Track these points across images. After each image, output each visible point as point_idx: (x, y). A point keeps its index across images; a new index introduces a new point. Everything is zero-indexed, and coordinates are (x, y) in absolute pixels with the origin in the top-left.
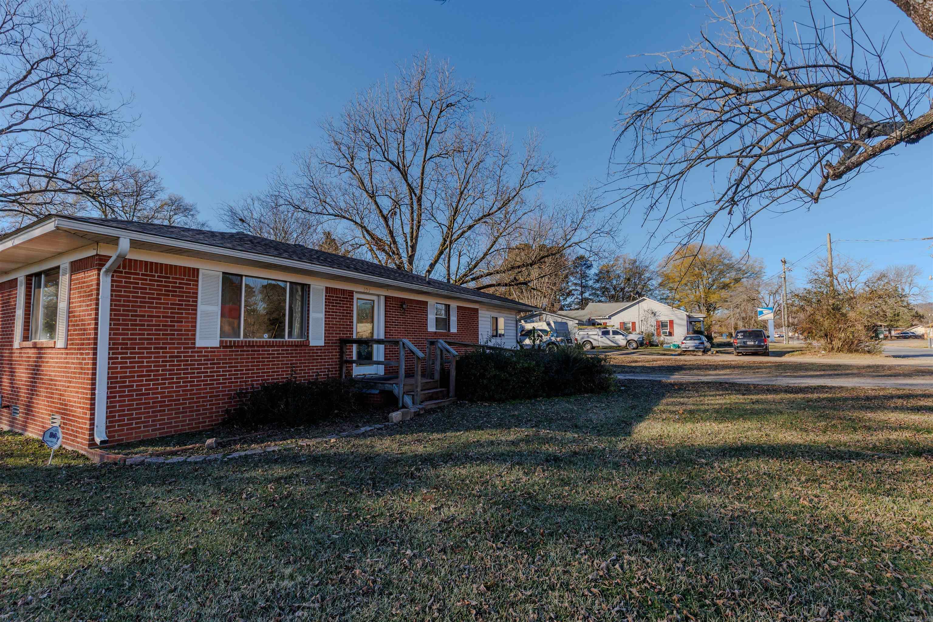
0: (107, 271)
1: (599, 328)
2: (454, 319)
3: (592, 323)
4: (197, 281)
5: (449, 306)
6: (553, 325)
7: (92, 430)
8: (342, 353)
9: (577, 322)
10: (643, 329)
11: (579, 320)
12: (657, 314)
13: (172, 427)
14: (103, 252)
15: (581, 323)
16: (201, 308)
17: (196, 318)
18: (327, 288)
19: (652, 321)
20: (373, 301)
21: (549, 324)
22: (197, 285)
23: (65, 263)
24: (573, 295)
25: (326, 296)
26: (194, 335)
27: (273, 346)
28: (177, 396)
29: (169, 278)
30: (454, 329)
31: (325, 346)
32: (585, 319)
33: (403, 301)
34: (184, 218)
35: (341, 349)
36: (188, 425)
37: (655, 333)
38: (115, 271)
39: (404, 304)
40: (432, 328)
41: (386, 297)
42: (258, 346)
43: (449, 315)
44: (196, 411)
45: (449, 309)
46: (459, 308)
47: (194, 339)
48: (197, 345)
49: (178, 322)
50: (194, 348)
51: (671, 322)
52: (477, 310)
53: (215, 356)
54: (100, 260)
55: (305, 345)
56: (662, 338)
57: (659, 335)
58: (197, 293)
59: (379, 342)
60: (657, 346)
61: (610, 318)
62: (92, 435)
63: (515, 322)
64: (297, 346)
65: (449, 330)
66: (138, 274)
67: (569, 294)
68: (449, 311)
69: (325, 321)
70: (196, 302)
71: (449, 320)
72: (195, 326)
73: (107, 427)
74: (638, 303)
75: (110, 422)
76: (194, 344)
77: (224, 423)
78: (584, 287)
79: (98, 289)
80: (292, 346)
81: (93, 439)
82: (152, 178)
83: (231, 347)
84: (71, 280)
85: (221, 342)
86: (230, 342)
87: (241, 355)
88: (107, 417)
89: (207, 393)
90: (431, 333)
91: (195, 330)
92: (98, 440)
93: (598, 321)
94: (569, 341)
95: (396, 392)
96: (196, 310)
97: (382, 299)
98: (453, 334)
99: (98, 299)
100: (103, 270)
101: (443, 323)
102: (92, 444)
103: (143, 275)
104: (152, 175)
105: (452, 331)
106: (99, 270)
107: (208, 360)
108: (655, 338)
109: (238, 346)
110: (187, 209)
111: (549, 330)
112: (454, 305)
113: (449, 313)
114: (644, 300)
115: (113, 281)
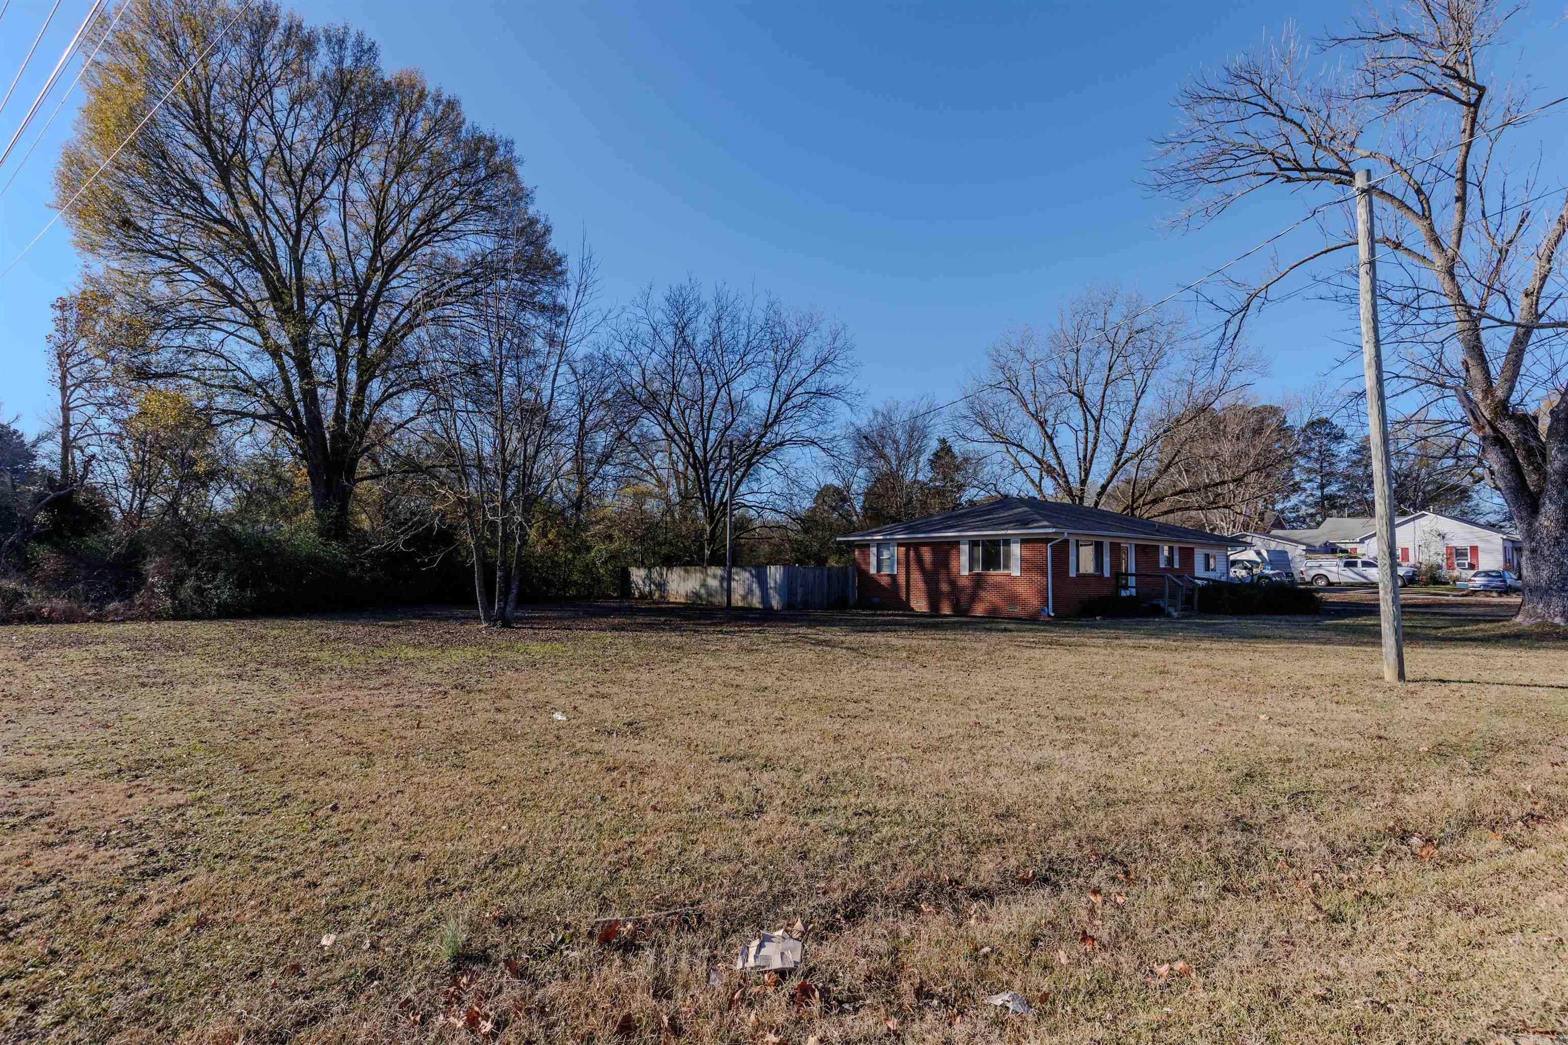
0: (1051, 545)
1: (1340, 558)
2: (1176, 557)
3: (1331, 549)
4: (1069, 545)
5: (1173, 547)
6: (1265, 554)
8: (1117, 582)
9: (1304, 547)
10: (1423, 558)
11: (1308, 545)
12: (1447, 537)
13: (1065, 614)
15: (1311, 550)
17: (1069, 563)
18: (1110, 543)
19: (1439, 547)
20: (1128, 548)
21: (1258, 553)
22: (1069, 547)
23: (1014, 538)
24: (1305, 490)
25: (1110, 547)
26: (1069, 571)
28: (1065, 600)
29: (1062, 545)
30: (1176, 566)
31: (1110, 577)
32: (1318, 543)
33: (1145, 547)
35: (1116, 579)
37: (1444, 564)
39: (1146, 549)
40: (1162, 566)
41: (1136, 545)
43: (1173, 554)
45: (1173, 549)
46: (1180, 548)
49: (1065, 565)
50: (1069, 577)
51: (1474, 549)
52: (1192, 549)
53: (1074, 581)
54: (1048, 540)
55: (1102, 576)
56: (1456, 573)
57: (1450, 567)
58: (1069, 551)
59: (1131, 575)
60: (1448, 583)
61: (1362, 541)
63: (1225, 557)
64: (1099, 577)
65: (1173, 566)
67: (1296, 488)
69: (1110, 562)
70: (1069, 555)
71: (1173, 558)
72: (1069, 567)
74: (1414, 519)
76: (1069, 575)
78: (1328, 477)
79: (1046, 553)
80: (1097, 577)
83: (1079, 577)
84: (1021, 547)
90: (1162, 569)
91: (1069, 569)
92: (1052, 615)
93: (1343, 546)
94: (1290, 575)
95: (1162, 604)
96: (1069, 559)
97: (1134, 546)
98: (1176, 569)
99: (1046, 557)
100: (1049, 544)
101: (1170, 560)
106: (1046, 544)
107: (1072, 584)
108: (1444, 573)
111: (1259, 560)
112: (1176, 546)
113: (1173, 552)
114: (1424, 515)
115: (1051, 548)
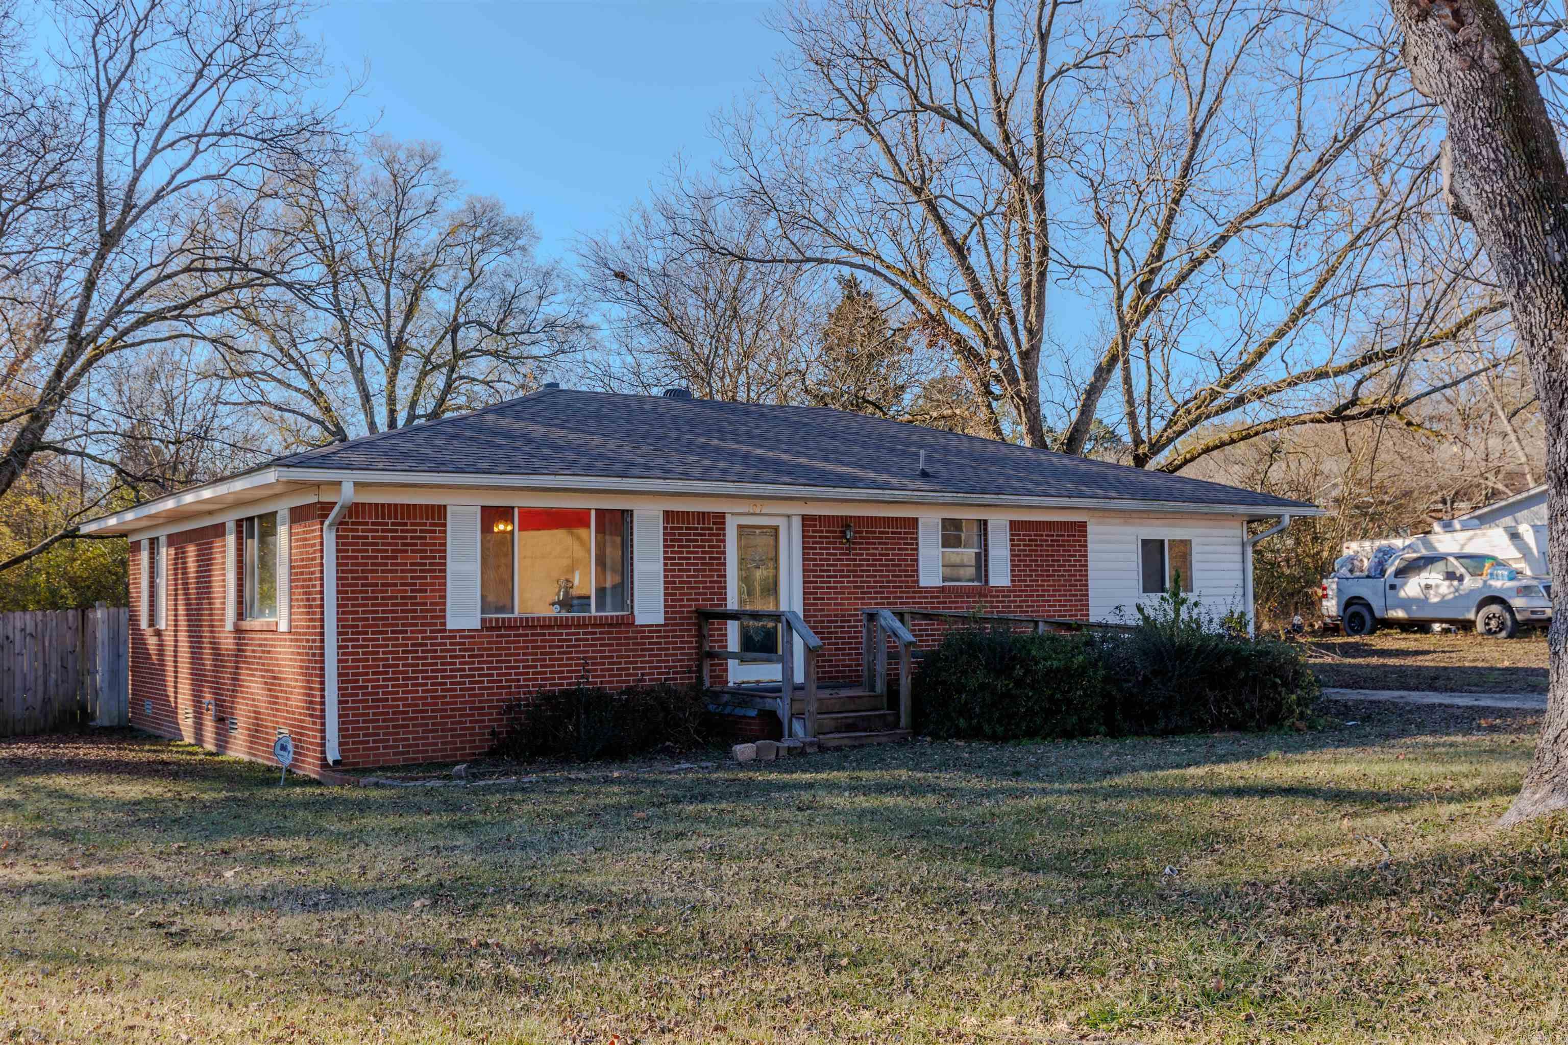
0: (330, 525)
2: (1000, 553)
4: (445, 525)
5: (985, 522)
7: (323, 745)
8: (701, 636)
13: (419, 752)
14: (325, 498)
16: (452, 567)
17: (445, 584)
18: (667, 514)
20: (776, 529)
22: (445, 532)
23: (282, 508)
25: (665, 528)
26: (444, 610)
27: (567, 626)
28: (424, 705)
29: (406, 524)
30: (1001, 579)
31: (665, 625)
33: (845, 523)
34: (504, 258)
35: (700, 629)
36: (441, 750)
38: (341, 523)
39: (848, 526)
40: (931, 578)
41: (804, 518)
42: (542, 627)
43: (986, 545)
44: (451, 730)
45: (986, 529)
46: (1014, 525)
47: (444, 617)
48: (449, 627)
49: (420, 591)
50: (445, 631)
52: (1083, 524)
53: (474, 643)
54: (323, 509)
55: (627, 622)
58: (445, 545)
62: (323, 752)
63: (1238, 549)
64: (611, 625)
65: (987, 581)
66: (367, 524)
68: (986, 535)
69: (666, 576)
70: (445, 558)
71: (986, 556)
72: (444, 597)
73: (340, 744)
75: (344, 737)
76: (444, 624)
77: (492, 752)
79: (322, 551)
80: (601, 625)
81: (325, 759)
82: (427, 160)
83: (498, 628)
84: (291, 535)
85: (483, 620)
86: (497, 620)
87: (514, 642)
88: (340, 730)
89: (466, 702)
90: (929, 590)
91: (444, 604)
92: (330, 760)
95: (780, 713)
96: (444, 571)
97: (797, 523)
98: (1000, 590)
99: (322, 565)
100: (327, 523)
101: (974, 562)
102: (324, 765)
103: (373, 524)
104: (429, 151)
105: (993, 582)
106: (322, 523)
107: (465, 650)
109: (510, 628)
110: (510, 232)
112: (1000, 520)
113: (986, 540)
115: (338, 537)
